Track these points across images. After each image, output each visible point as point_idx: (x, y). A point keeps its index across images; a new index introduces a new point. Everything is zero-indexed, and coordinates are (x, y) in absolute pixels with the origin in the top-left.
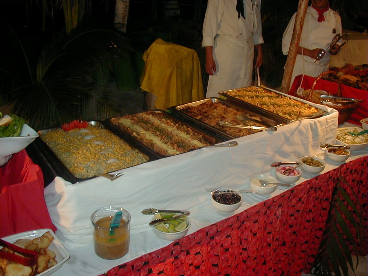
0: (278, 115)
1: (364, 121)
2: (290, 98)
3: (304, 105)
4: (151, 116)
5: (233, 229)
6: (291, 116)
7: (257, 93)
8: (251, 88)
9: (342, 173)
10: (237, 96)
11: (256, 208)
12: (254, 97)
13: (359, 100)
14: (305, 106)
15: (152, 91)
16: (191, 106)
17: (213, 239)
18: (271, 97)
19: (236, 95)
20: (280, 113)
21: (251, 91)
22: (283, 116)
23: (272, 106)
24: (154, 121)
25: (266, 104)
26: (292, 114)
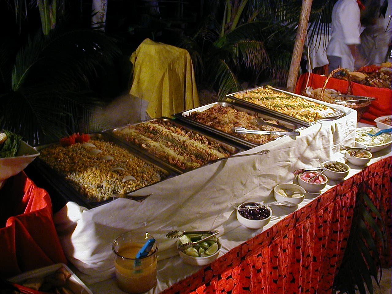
0: (294, 117)
1: (378, 120)
2: (302, 99)
3: (318, 106)
4: (157, 124)
5: (263, 247)
6: (309, 118)
7: (266, 94)
8: (259, 90)
9: (365, 177)
10: (246, 98)
11: (285, 221)
12: (264, 99)
13: (372, 97)
14: (320, 107)
15: (142, 97)
16: (198, 111)
17: (244, 259)
18: (282, 98)
19: (244, 97)
20: (296, 115)
21: (259, 93)
22: (300, 118)
23: (286, 108)
24: (162, 130)
25: (279, 106)
26: (309, 116)
